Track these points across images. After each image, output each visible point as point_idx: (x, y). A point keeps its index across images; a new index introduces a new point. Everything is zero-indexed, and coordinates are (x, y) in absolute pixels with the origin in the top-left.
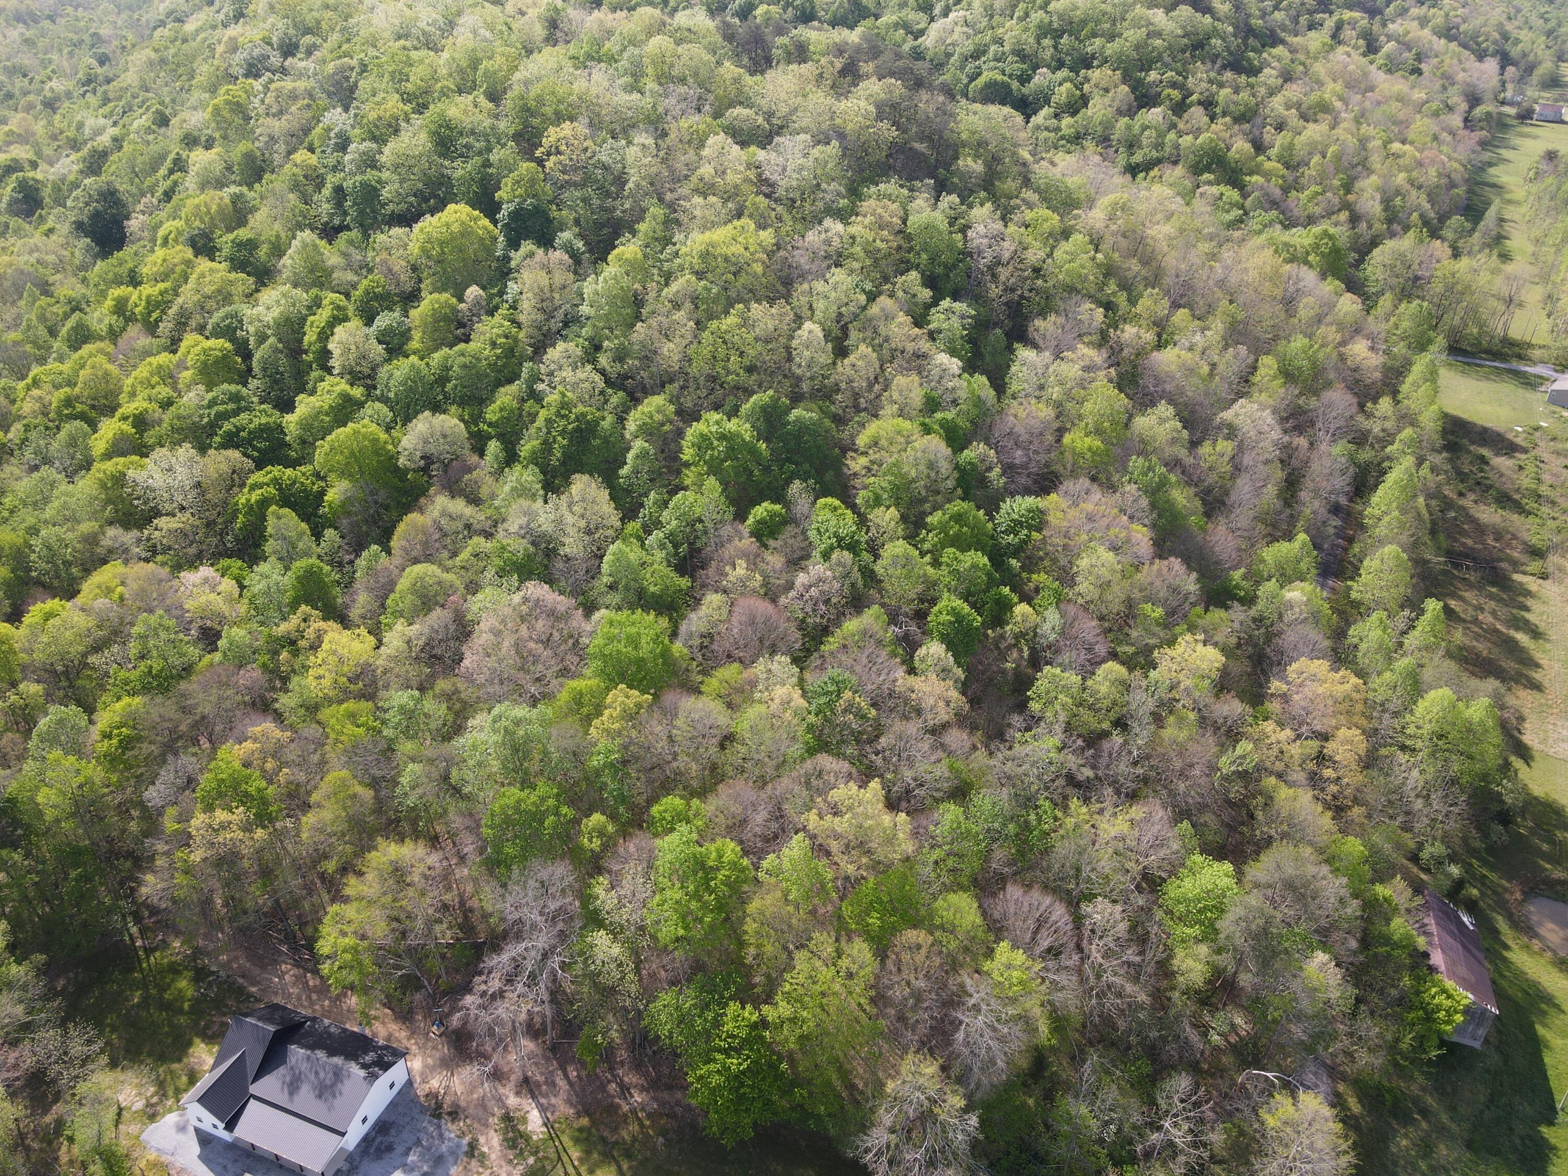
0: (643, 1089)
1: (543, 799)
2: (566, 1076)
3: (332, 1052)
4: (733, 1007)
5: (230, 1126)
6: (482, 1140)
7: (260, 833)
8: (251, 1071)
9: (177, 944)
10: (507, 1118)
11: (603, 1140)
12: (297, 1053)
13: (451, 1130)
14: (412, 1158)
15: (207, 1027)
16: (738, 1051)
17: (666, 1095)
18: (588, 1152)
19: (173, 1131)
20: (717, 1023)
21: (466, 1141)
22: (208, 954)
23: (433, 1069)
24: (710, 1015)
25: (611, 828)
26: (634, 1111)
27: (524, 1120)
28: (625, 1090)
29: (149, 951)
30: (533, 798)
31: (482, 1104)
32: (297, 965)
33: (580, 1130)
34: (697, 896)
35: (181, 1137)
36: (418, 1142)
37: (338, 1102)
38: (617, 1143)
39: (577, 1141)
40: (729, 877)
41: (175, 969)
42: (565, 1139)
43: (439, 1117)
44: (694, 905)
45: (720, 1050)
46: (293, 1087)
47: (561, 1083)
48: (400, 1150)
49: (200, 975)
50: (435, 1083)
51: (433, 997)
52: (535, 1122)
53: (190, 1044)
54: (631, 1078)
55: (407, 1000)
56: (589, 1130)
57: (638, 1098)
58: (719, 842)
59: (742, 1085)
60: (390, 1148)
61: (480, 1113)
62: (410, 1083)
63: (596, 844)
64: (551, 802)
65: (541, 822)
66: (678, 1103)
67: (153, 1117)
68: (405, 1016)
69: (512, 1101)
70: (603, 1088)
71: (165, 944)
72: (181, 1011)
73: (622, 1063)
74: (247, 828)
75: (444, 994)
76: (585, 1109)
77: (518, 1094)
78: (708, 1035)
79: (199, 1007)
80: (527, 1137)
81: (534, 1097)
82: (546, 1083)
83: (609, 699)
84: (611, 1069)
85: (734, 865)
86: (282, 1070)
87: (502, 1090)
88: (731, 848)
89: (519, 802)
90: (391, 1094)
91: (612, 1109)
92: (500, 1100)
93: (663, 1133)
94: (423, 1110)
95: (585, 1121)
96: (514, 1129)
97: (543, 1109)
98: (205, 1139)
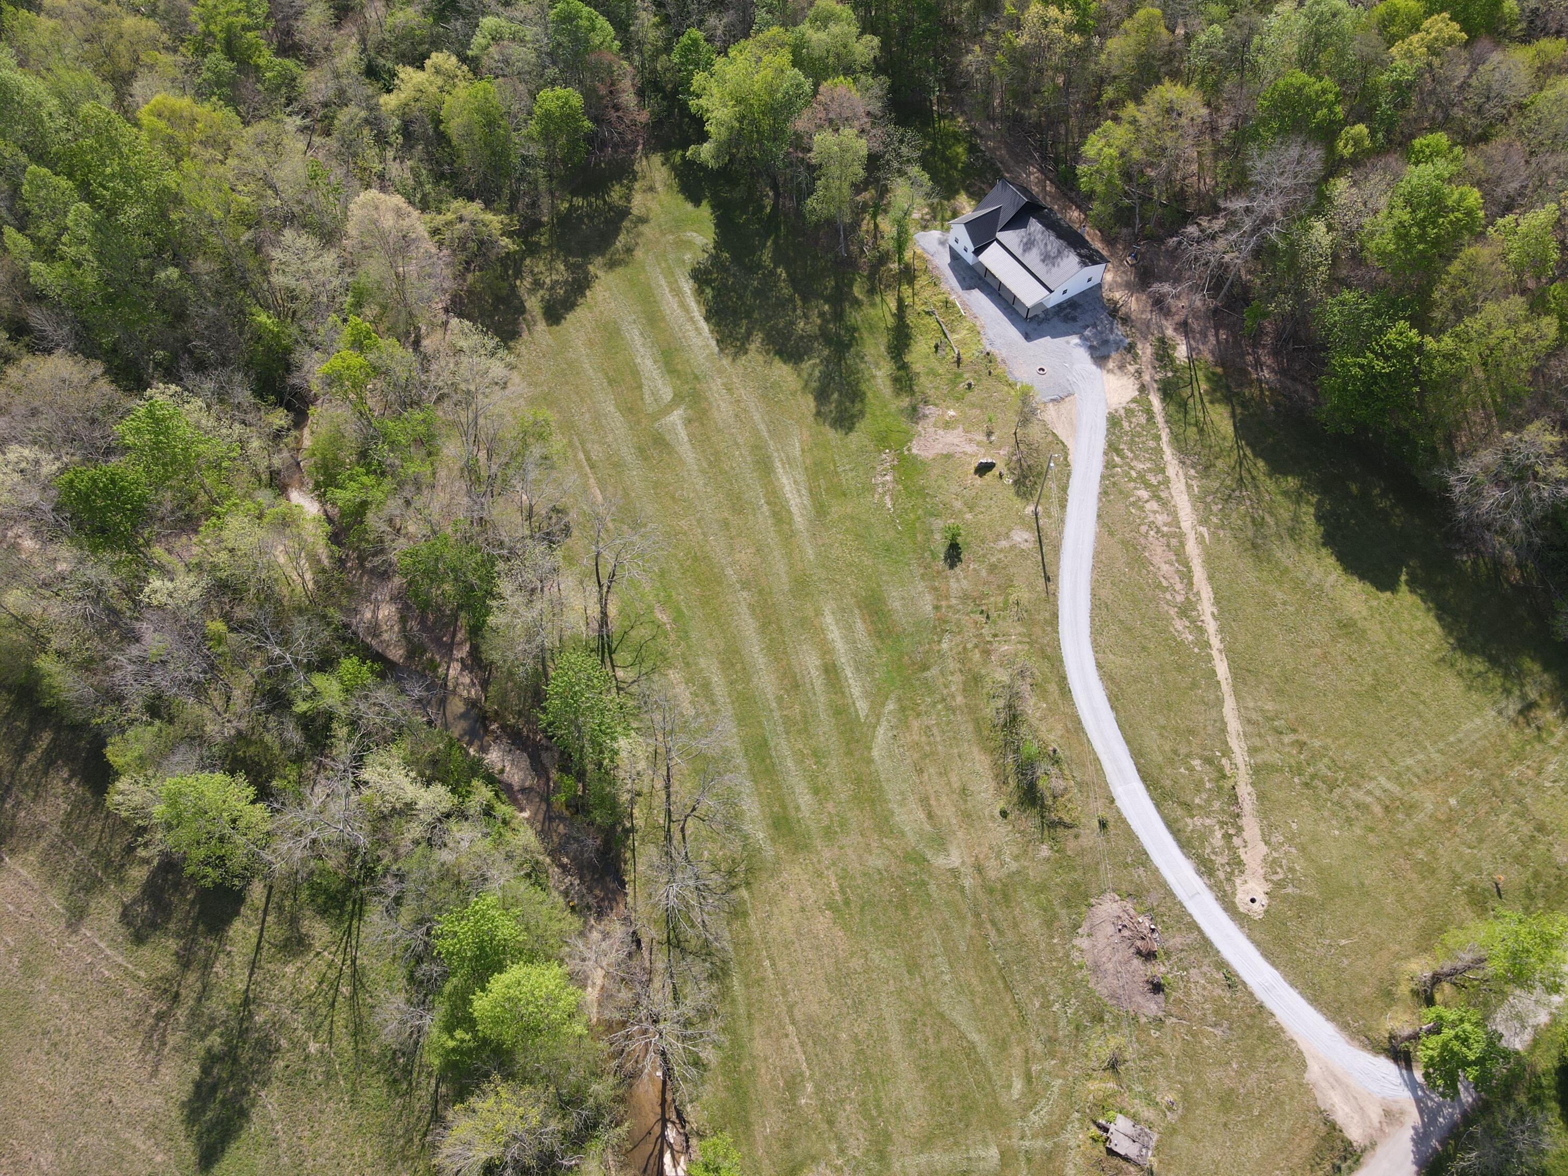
0: (1272, 370)
1: (1324, 92)
2: (1217, 335)
3: (1059, 236)
4: (1402, 324)
5: (978, 252)
6: (1139, 346)
7: (1076, 39)
8: (1002, 222)
9: (960, 120)
10: (1162, 341)
11: (1228, 388)
12: (1035, 226)
13: (1120, 330)
14: (1087, 333)
15: (970, 185)
16: (1387, 358)
17: (1289, 383)
18: (1214, 390)
19: (936, 243)
20: (1381, 331)
21: (1128, 340)
22: (981, 137)
23: (1119, 286)
24: (1378, 323)
25: (1367, 143)
26: (1259, 381)
27: (1174, 348)
28: (1258, 364)
29: (942, 117)
30: (1318, 86)
31: (1148, 324)
32: (1041, 171)
33: (1214, 374)
34: (1421, 224)
35: (940, 248)
36: (1095, 326)
37: (1055, 270)
38: (1237, 394)
39: (1208, 379)
40: (1459, 220)
41: (956, 137)
42: (1200, 374)
43: (1114, 317)
44: (1415, 230)
45: (1373, 352)
46: (1028, 245)
47: (1212, 340)
48: (1080, 323)
49: (972, 149)
50: (1117, 295)
51: (1136, 236)
52: (1181, 352)
53: (957, 192)
54: (1267, 360)
55: (1116, 230)
56: (1220, 377)
57: (1266, 374)
58: (1466, 189)
59: (1376, 383)
60: (1074, 319)
61: (1144, 329)
62: (1100, 286)
63: (1347, 152)
64: (1331, 97)
65: (1315, 111)
66: (1296, 392)
67: (925, 228)
68: (1110, 241)
69: (1170, 332)
70: (1243, 355)
71: (953, 118)
72: (956, 168)
73: (1264, 346)
74: (1068, 29)
75: (1146, 238)
76: (1221, 361)
77: (1175, 330)
78: (1368, 335)
79: (968, 170)
80: (1172, 360)
81: (1186, 337)
82: (1200, 333)
83: (1426, 24)
84: (1254, 346)
85: (1469, 213)
86: (1022, 232)
87: (1164, 322)
88: (1474, 197)
89: (1305, 85)
90: (1086, 286)
91: (1244, 372)
92: (1161, 328)
93: (1277, 404)
94: (1104, 307)
95: (1219, 370)
96: (1165, 350)
97: (1191, 349)
98: (955, 257)
